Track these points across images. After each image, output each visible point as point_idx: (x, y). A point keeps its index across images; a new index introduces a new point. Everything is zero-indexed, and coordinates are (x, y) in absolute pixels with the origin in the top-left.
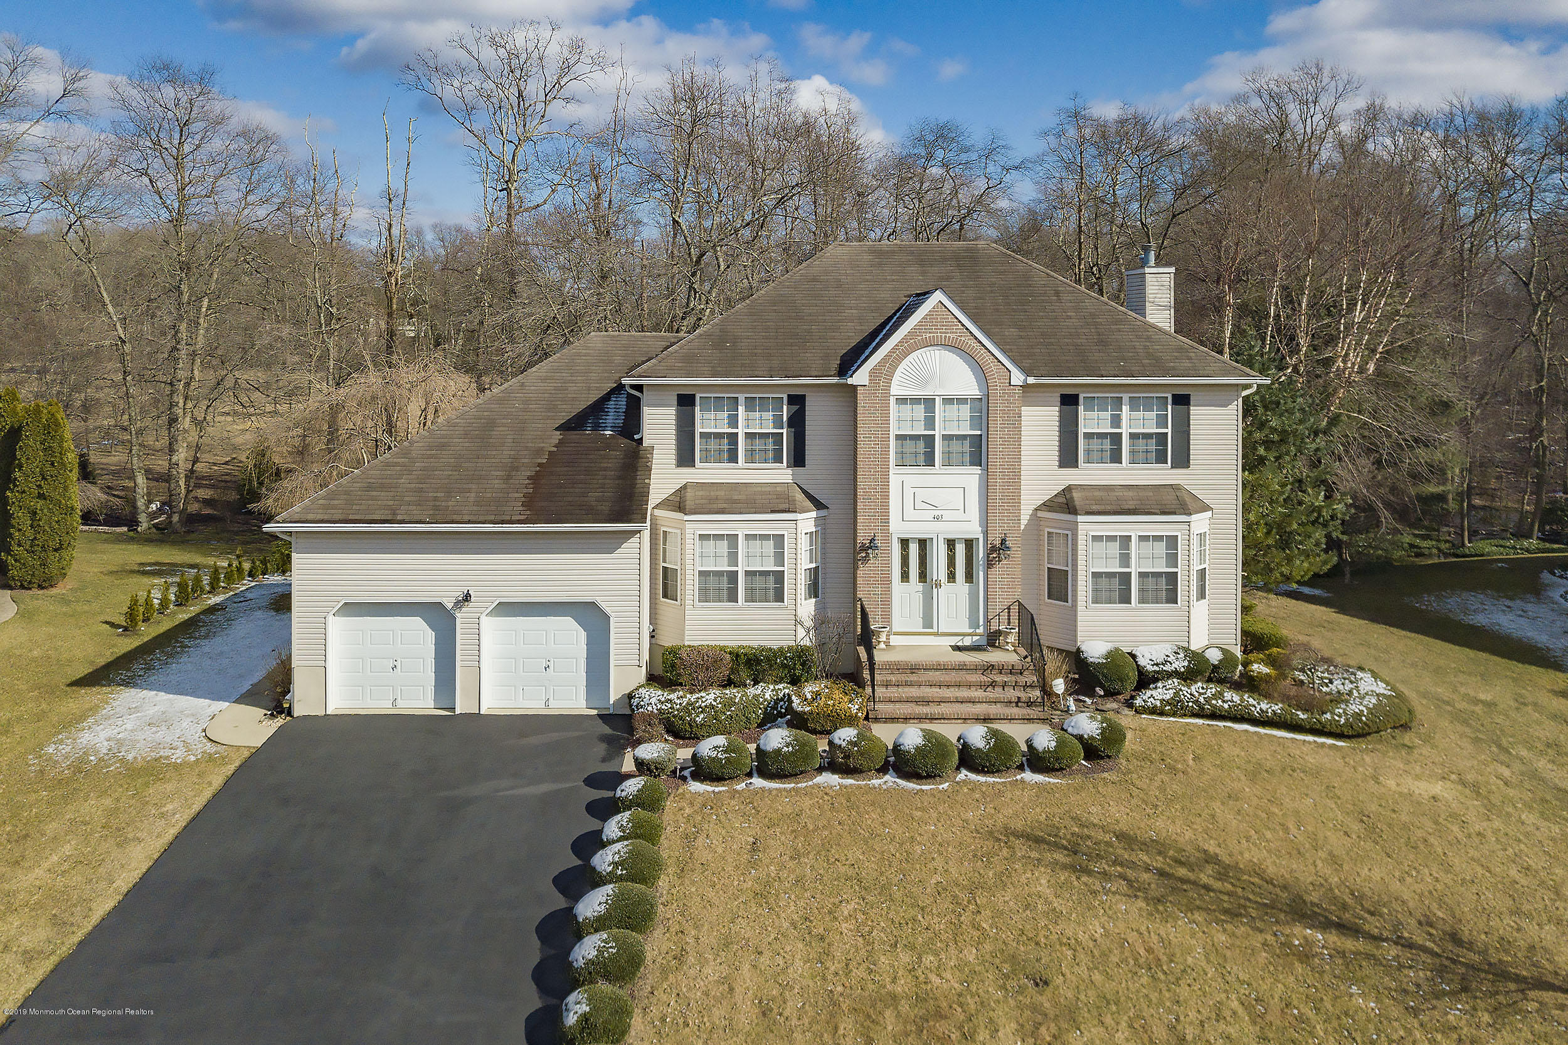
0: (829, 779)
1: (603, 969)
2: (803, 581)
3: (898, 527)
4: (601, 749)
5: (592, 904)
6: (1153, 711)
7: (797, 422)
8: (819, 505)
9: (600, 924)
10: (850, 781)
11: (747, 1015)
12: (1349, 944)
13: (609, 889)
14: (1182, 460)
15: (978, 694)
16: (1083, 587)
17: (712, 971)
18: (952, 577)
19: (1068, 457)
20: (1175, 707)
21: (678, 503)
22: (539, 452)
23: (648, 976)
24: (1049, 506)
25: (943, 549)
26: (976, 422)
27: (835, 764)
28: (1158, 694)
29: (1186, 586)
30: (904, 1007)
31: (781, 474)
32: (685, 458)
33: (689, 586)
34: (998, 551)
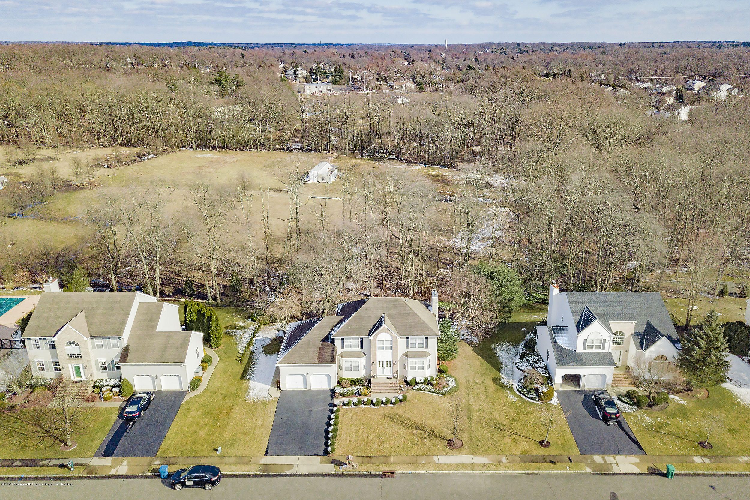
0: (363, 406)
1: (332, 437)
2: (363, 367)
3: (378, 360)
4: (330, 398)
5: (330, 429)
6: (416, 390)
7: (362, 342)
8: (365, 355)
9: (332, 432)
10: (366, 406)
11: (348, 442)
12: (420, 432)
13: (332, 427)
14: (426, 347)
15: (389, 388)
16: (408, 368)
17: (345, 437)
18: (387, 366)
19: (408, 347)
20: (419, 389)
21: (341, 355)
22: (318, 348)
23: (337, 438)
24: (404, 355)
25: (386, 363)
26: (391, 344)
27: (364, 403)
28: (417, 387)
29: (426, 367)
30: (365, 441)
31: (360, 350)
32: (343, 347)
33: (344, 368)
34: (395, 363)
